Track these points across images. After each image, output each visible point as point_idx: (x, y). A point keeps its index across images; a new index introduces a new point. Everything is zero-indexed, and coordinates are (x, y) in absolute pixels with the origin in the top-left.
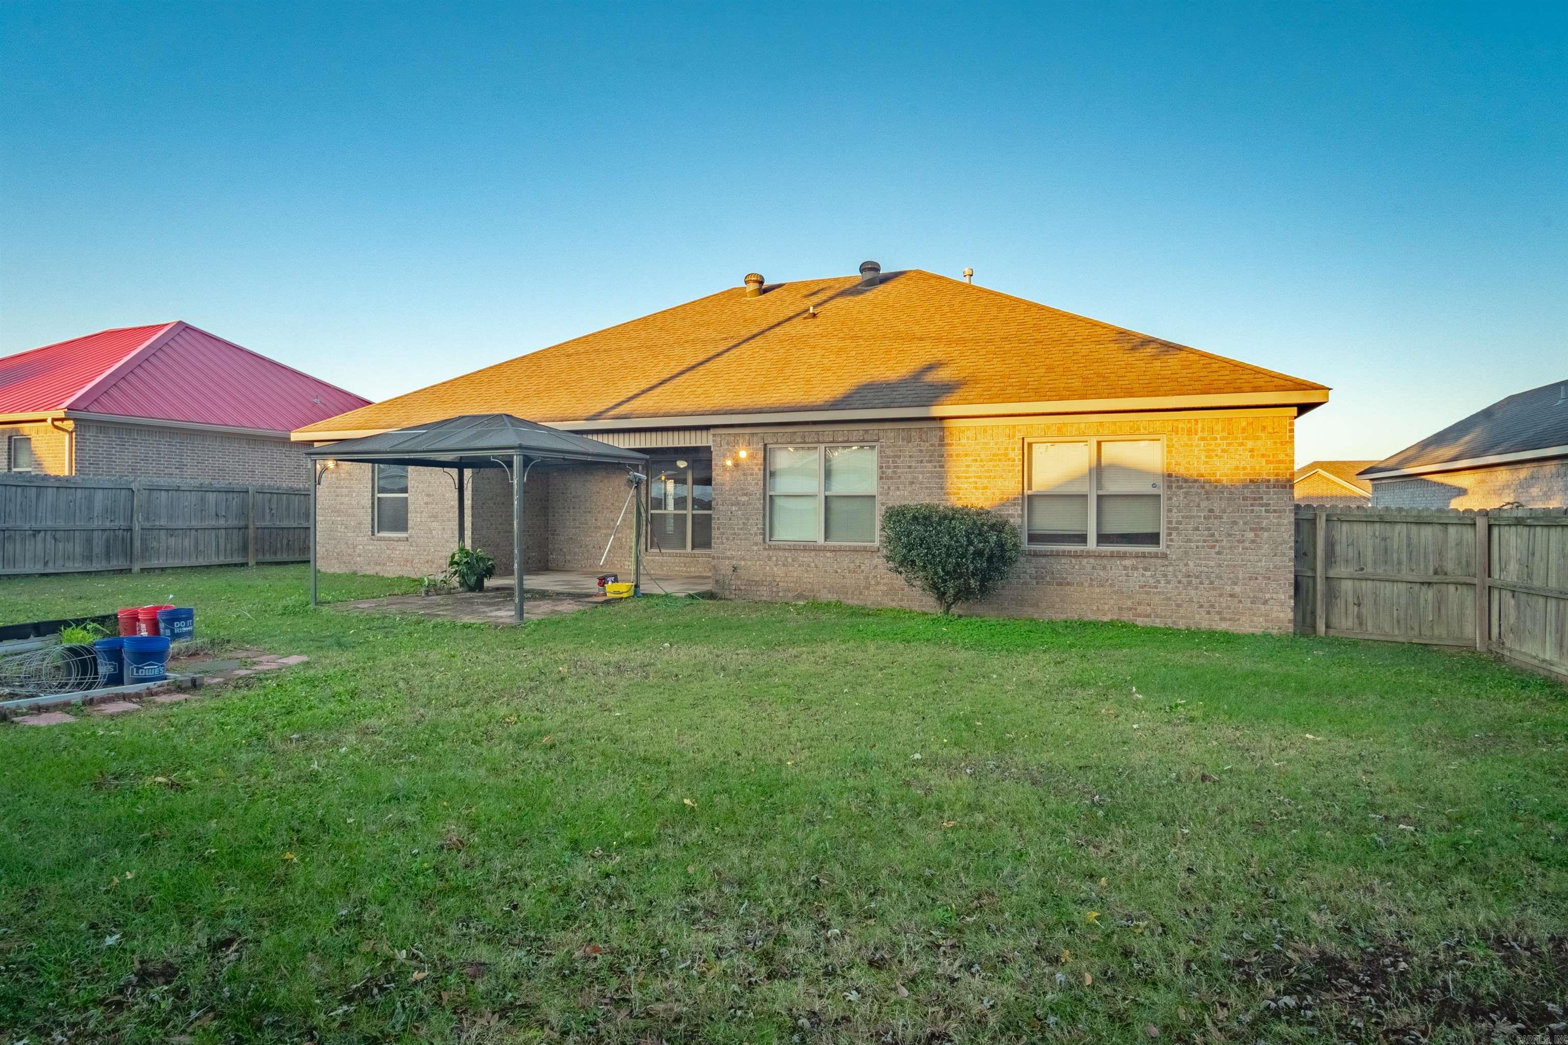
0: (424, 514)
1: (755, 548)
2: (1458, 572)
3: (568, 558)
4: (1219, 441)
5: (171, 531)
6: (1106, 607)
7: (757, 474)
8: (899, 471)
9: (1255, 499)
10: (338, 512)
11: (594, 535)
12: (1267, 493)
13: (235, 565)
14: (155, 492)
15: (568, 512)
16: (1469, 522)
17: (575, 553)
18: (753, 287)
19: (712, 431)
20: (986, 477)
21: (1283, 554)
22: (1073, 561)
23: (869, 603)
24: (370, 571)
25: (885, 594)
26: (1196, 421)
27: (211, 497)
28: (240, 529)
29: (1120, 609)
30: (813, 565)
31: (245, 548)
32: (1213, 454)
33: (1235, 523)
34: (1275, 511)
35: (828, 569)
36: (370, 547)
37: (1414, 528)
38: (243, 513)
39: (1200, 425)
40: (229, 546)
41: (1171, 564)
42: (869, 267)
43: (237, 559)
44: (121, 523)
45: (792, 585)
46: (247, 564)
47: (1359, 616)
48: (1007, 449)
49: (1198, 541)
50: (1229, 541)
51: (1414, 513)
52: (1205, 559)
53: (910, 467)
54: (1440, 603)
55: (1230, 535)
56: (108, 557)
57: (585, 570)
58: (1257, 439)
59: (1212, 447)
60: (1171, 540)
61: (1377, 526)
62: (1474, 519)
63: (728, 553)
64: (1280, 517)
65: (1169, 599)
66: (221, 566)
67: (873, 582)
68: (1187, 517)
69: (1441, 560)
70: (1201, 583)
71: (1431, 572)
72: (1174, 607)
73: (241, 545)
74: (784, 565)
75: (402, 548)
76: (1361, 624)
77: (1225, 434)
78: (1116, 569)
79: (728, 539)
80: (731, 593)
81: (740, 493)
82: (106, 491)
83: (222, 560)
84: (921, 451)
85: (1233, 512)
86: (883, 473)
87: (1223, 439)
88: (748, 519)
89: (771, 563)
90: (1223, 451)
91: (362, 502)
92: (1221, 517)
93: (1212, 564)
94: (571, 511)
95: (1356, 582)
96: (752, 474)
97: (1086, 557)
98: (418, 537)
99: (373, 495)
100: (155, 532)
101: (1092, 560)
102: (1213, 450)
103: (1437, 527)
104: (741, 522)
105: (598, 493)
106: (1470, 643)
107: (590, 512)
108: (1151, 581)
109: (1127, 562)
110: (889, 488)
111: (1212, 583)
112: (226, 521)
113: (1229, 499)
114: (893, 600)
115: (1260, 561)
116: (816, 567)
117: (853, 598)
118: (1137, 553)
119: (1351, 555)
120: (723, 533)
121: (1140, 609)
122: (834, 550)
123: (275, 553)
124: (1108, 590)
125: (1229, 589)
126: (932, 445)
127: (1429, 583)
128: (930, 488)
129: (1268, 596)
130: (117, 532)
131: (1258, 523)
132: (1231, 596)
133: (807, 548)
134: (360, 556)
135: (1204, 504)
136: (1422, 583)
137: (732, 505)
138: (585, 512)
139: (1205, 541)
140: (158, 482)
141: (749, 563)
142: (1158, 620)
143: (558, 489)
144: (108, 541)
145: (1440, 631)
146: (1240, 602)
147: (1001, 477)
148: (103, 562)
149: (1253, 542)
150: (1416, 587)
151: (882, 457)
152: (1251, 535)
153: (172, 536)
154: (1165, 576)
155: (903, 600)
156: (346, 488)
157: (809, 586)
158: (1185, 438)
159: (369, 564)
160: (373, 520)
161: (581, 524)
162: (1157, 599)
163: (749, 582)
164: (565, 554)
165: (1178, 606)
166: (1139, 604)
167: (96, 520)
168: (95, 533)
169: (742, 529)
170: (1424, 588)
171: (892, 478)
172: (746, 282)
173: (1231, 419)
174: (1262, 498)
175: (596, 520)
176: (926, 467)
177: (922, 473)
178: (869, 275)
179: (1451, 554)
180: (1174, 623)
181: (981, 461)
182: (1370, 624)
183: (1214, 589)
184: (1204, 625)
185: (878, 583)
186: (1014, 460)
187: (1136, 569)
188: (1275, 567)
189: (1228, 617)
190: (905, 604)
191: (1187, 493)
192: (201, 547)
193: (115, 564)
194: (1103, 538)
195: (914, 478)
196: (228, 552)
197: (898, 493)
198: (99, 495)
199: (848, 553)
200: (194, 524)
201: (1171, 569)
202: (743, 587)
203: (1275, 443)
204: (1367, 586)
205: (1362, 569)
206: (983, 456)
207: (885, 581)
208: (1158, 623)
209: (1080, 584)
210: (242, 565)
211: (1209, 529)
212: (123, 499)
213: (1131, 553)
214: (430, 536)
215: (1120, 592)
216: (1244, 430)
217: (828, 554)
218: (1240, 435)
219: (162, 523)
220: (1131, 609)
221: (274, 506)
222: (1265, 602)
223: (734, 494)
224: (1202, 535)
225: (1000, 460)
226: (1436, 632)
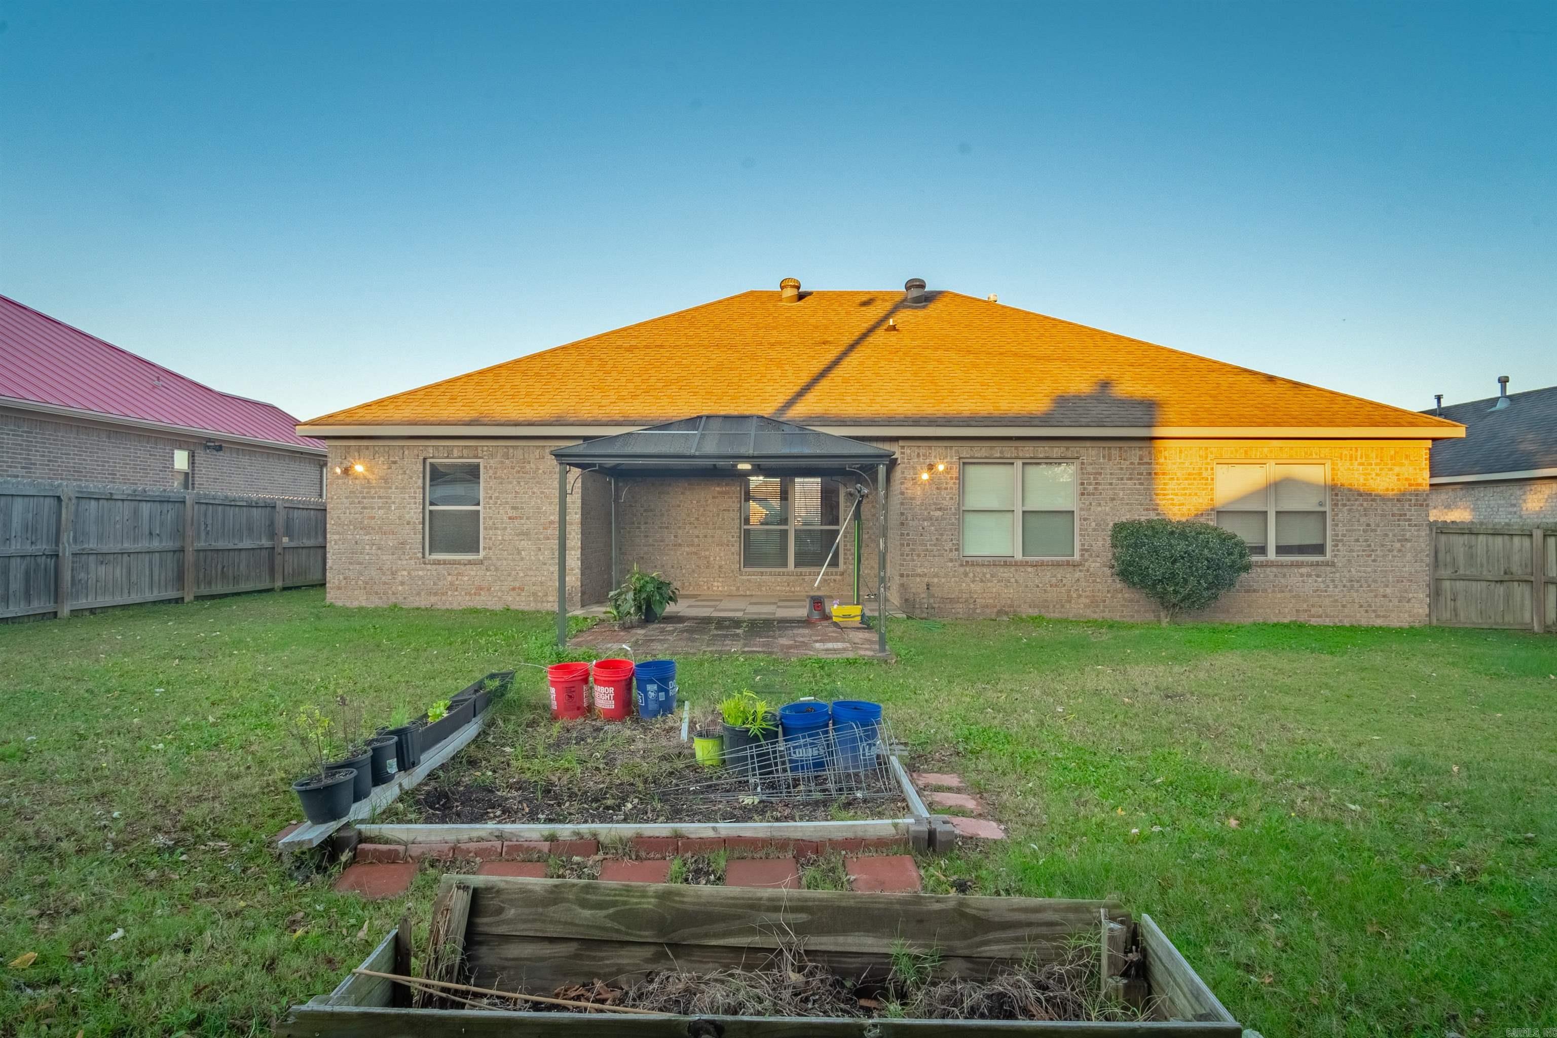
0: (508, 530)
1: (950, 564)
2: (1519, 572)
4: (1373, 466)
5: (102, 557)
6: (1286, 610)
7: (951, 488)
8: (1100, 487)
9: (1401, 515)
10: (367, 529)
12: (1410, 510)
13: (169, 601)
14: (84, 501)
15: (639, 528)
16: (1528, 533)
18: (790, 292)
19: (901, 443)
20: (1182, 495)
21: (1422, 561)
22: (1259, 570)
23: (1071, 615)
24: (423, 602)
25: (1087, 606)
26: (1356, 449)
27: (145, 508)
28: (174, 552)
29: (1297, 611)
30: (1013, 580)
31: (180, 578)
32: (1369, 477)
33: (1386, 535)
34: (1415, 525)
35: (1030, 584)
36: (420, 573)
37: (1490, 538)
38: (179, 532)
39: (1359, 453)
40: (163, 578)
41: (1338, 571)
42: (916, 284)
43: (172, 594)
44: (43, 547)
45: (991, 601)
46: (183, 599)
47: (1455, 610)
48: (1201, 469)
49: (1359, 551)
50: (1382, 551)
51: (1490, 526)
52: (1364, 566)
53: (1111, 484)
54: (1508, 597)
55: (1383, 546)
56: (28, 597)
58: (1402, 465)
59: (1369, 471)
60: (1338, 551)
61: (1466, 537)
62: (1531, 531)
63: (919, 571)
64: (1419, 530)
65: (1336, 601)
66: (154, 603)
67: (1075, 595)
68: (1350, 531)
69: (1509, 563)
70: (1361, 586)
71: (1502, 573)
72: (1340, 608)
73: (175, 574)
74: (982, 581)
75: (472, 573)
76: (1456, 615)
77: (1378, 461)
78: (1294, 579)
79: (919, 556)
80: (922, 612)
81: (933, 507)
82: (26, 500)
83: (155, 595)
84: (1121, 469)
85: (1385, 526)
86: (1084, 489)
87: (1377, 464)
88: (942, 535)
89: (968, 580)
90: (1377, 475)
91: (407, 517)
92: (1376, 531)
93: (1369, 569)
94: (643, 527)
95: (1453, 582)
96: (946, 489)
97: (1270, 566)
98: (498, 559)
99: (424, 508)
100: (84, 557)
101: (1274, 569)
102: (1369, 474)
103: (1506, 537)
104: (934, 538)
105: (679, 506)
106: (1529, 627)
107: (667, 528)
108: (1322, 586)
109: (1304, 570)
110: (1091, 504)
111: (1369, 586)
112: (161, 541)
113: (1382, 515)
114: (1095, 612)
115: (1405, 566)
116: (1016, 581)
117: (1054, 612)
118: (1312, 562)
119: (1448, 559)
120: (913, 550)
121: (1313, 611)
122: (1035, 565)
123: (210, 583)
124: (1288, 595)
125: (1382, 590)
126: (1132, 463)
127: (1501, 581)
128: (1131, 504)
129: (1411, 595)
130: (39, 559)
131: (1404, 535)
132: (1384, 596)
133: (1006, 563)
134: (402, 583)
135: (1363, 519)
136: (1497, 582)
137: (924, 520)
138: (661, 528)
139: (1364, 551)
140: (86, 487)
141: (943, 580)
142: (1327, 620)
144: (27, 573)
145: (1509, 618)
146: (1390, 601)
147: (1196, 494)
148: (22, 603)
149: (1400, 551)
150: (1493, 584)
151: (1083, 473)
152: (1398, 545)
153: (102, 563)
154: (1333, 581)
155: (1104, 611)
156: (380, 497)
157: (1009, 602)
158: (1348, 463)
159: (419, 594)
160: (423, 538)
161: (655, 541)
162: (1327, 601)
163: (943, 600)
165: (1344, 606)
166: (1313, 606)
167: (13, 542)
168: (13, 561)
169: (935, 545)
170: (1498, 585)
171: (1093, 494)
172: (782, 288)
173: (1382, 448)
174: (1405, 515)
175: (675, 536)
176: (1126, 484)
177: (1123, 489)
178: (915, 293)
179: (1516, 558)
180: (1340, 621)
181: (1178, 479)
182: (1462, 615)
183: (1371, 591)
184: (1364, 622)
185: (1080, 596)
186: (1207, 479)
187: (1310, 576)
188: (1416, 572)
189: (1382, 614)
190: (1107, 615)
191: (1350, 510)
192: (134, 578)
193: (39, 605)
194: (1281, 550)
195: (1115, 494)
196: (163, 583)
197: (1099, 509)
198: (18, 504)
199: (1050, 568)
200: (127, 546)
201: (1338, 575)
202: (936, 606)
203: (1415, 469)
204: (1460, 585)
205: (1456, 572)
206: (1179, 475)
207: (1088, 593)
208: (1328, 622)
209: (1265, 591)
210: (179, 601)
211: (1366, 541)
212: (46, 510)
213: (1307, 562)
214: (517, 557)
215: (1297, 597)
216: (1392, 458)
217: (1030, 569)
218: (1389, 462)
219: (91, 546)
220: (1306, 611)
221: (209, 522)
222: (1409, 601)
223: (926, 509)
224: (1361, 546)
225: (1195, 479)
226: (1506, 619)
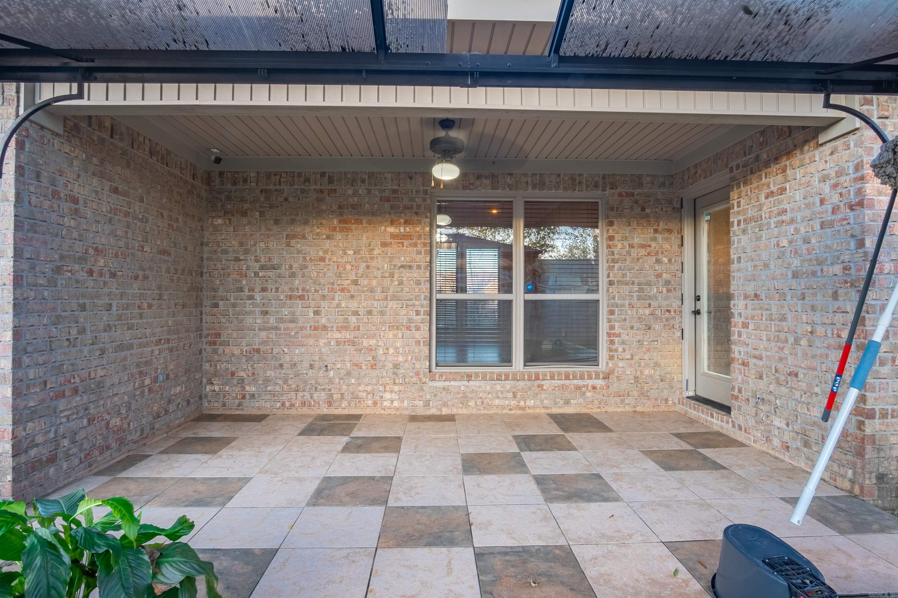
3: (250, 389)
11: (311, 342)
15: (251, 298)
17: (267, 381)
57: (293, 412)
94: (258, 296)
105: (322, 259)
107: (301, 298)
138: (290, 298)
143: (225, 252)
161: (281, 320)
164: (241, 381)
175: (316, 313)
